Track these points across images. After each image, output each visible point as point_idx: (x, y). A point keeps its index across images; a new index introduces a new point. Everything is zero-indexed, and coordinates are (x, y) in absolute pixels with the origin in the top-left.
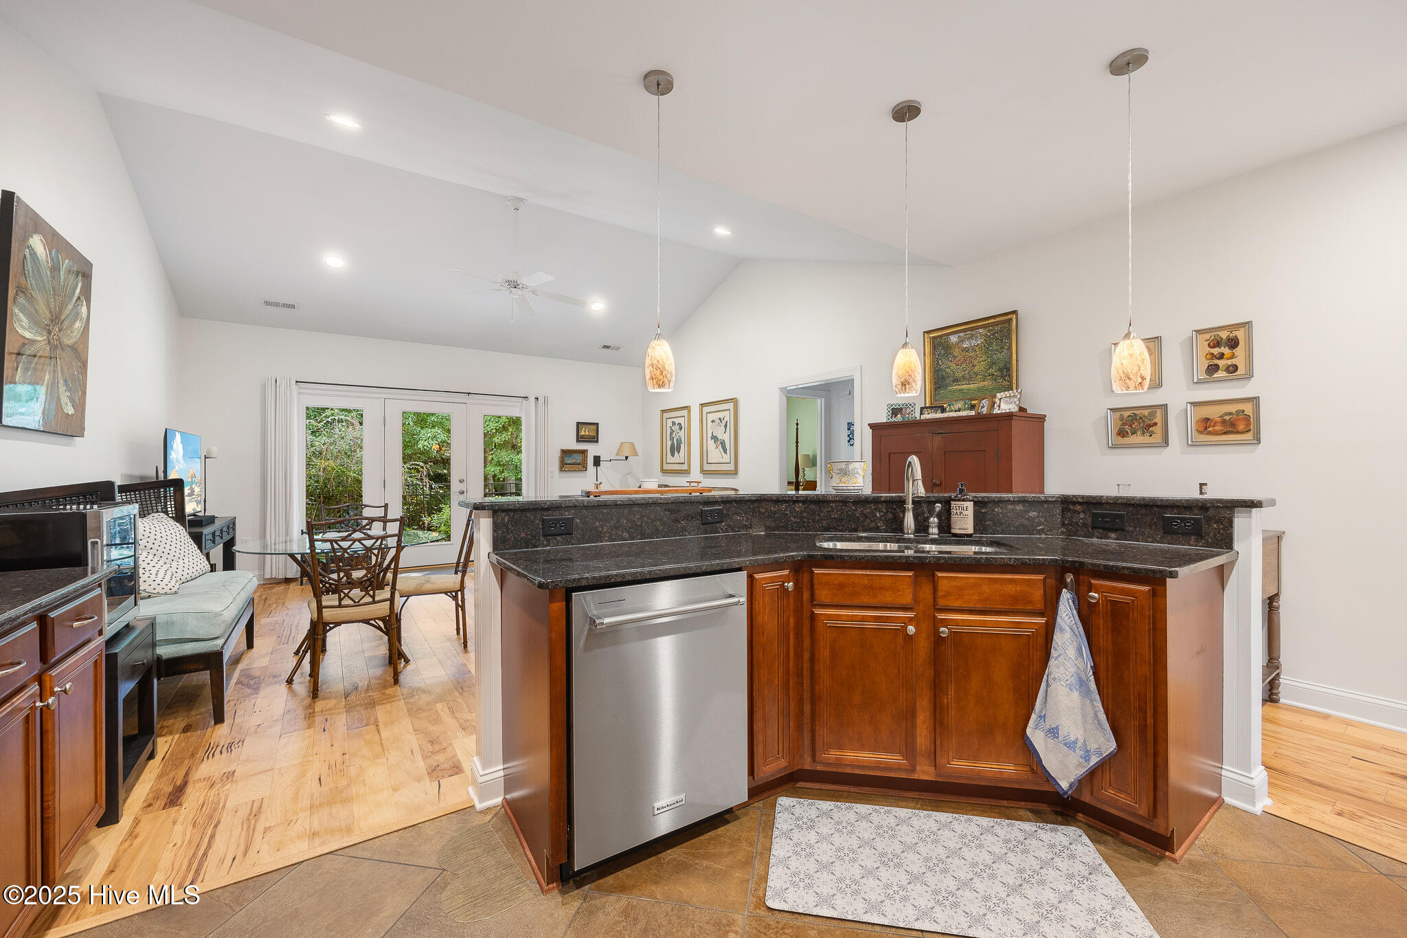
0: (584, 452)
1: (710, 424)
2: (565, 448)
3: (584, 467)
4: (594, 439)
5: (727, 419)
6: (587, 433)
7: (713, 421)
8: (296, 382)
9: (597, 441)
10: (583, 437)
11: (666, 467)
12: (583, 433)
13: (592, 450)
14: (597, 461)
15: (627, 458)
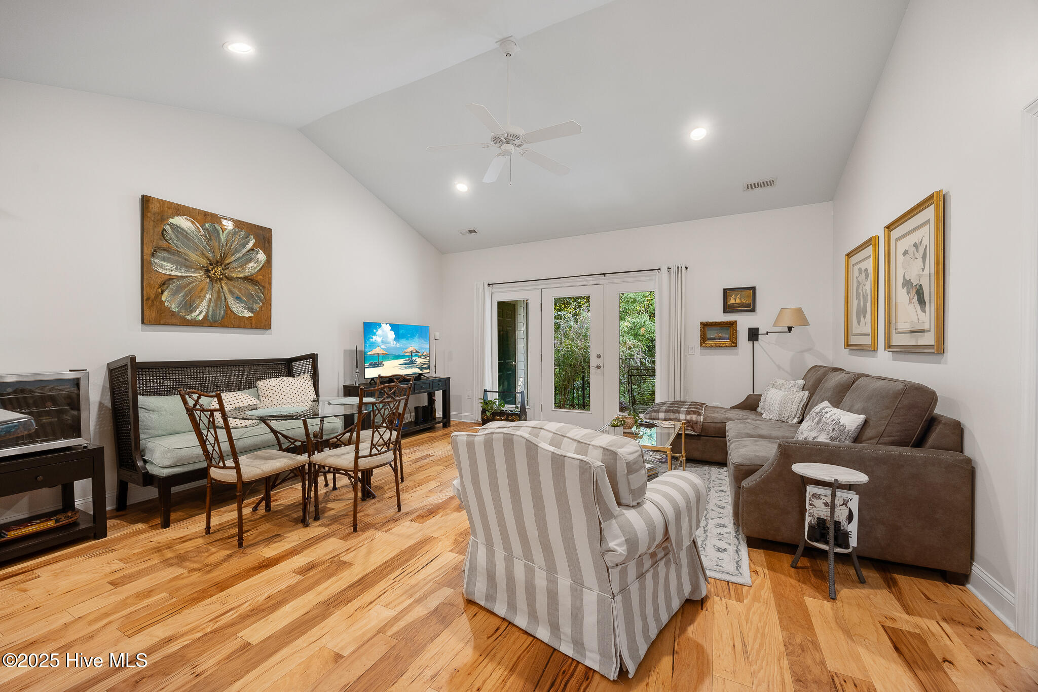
0: (732, 325)
1: (901, 258)
2: (704, 321)
3: (734, 343)
4: (750, 307)
5: (926, 242)
6: (738, 301)
7: (906, 253)
8: (488, 284)
9: (753, 310)
10: (732, 306)
11: (853, 341)
12: (732, 301)
13: (744, 322)
14: (754, 335)
15: (790, 329)
